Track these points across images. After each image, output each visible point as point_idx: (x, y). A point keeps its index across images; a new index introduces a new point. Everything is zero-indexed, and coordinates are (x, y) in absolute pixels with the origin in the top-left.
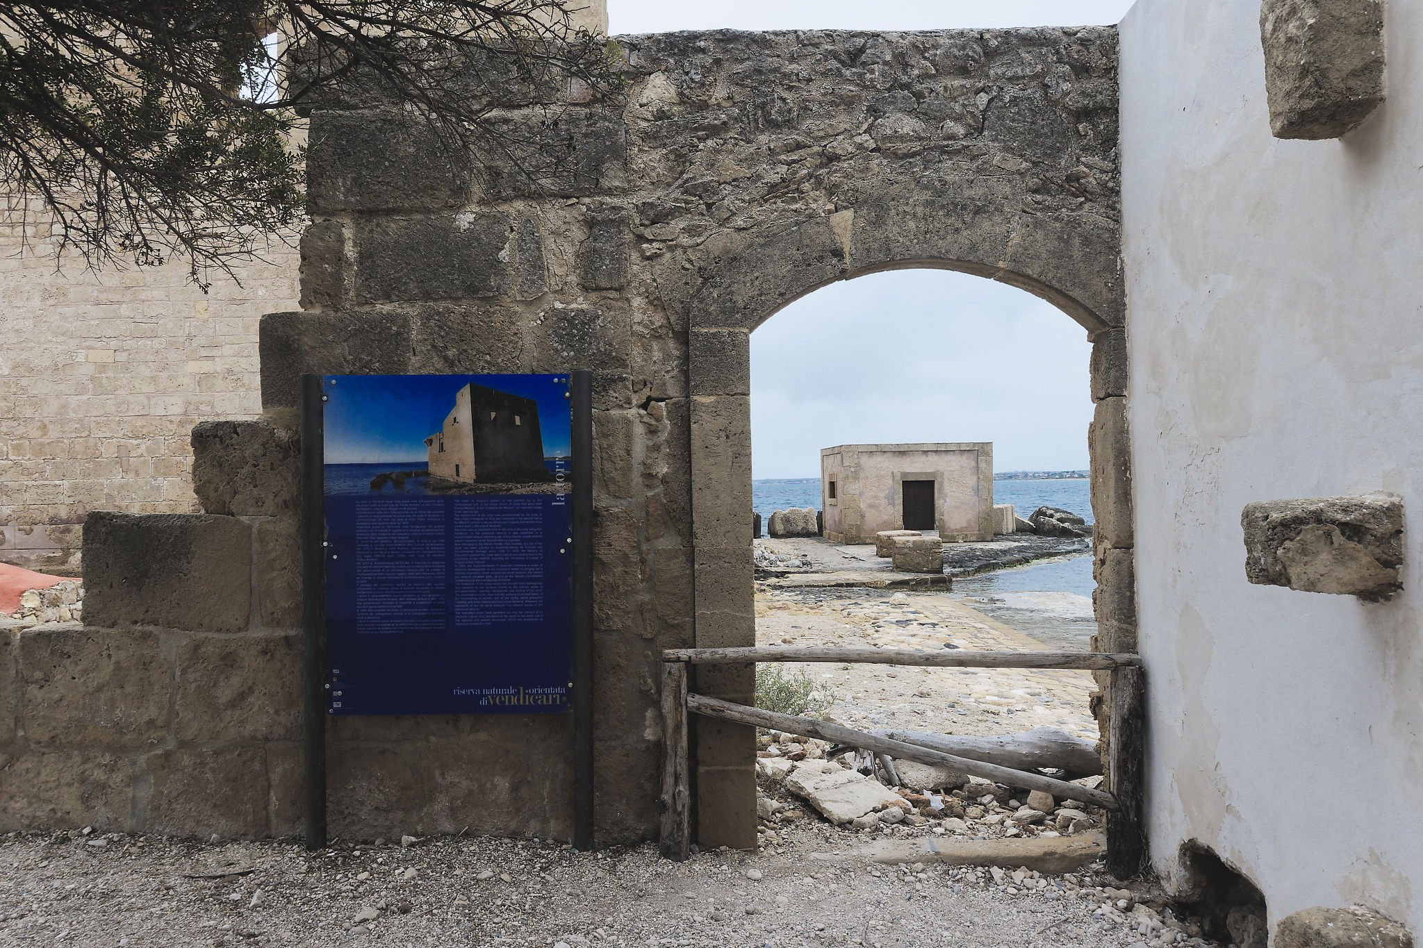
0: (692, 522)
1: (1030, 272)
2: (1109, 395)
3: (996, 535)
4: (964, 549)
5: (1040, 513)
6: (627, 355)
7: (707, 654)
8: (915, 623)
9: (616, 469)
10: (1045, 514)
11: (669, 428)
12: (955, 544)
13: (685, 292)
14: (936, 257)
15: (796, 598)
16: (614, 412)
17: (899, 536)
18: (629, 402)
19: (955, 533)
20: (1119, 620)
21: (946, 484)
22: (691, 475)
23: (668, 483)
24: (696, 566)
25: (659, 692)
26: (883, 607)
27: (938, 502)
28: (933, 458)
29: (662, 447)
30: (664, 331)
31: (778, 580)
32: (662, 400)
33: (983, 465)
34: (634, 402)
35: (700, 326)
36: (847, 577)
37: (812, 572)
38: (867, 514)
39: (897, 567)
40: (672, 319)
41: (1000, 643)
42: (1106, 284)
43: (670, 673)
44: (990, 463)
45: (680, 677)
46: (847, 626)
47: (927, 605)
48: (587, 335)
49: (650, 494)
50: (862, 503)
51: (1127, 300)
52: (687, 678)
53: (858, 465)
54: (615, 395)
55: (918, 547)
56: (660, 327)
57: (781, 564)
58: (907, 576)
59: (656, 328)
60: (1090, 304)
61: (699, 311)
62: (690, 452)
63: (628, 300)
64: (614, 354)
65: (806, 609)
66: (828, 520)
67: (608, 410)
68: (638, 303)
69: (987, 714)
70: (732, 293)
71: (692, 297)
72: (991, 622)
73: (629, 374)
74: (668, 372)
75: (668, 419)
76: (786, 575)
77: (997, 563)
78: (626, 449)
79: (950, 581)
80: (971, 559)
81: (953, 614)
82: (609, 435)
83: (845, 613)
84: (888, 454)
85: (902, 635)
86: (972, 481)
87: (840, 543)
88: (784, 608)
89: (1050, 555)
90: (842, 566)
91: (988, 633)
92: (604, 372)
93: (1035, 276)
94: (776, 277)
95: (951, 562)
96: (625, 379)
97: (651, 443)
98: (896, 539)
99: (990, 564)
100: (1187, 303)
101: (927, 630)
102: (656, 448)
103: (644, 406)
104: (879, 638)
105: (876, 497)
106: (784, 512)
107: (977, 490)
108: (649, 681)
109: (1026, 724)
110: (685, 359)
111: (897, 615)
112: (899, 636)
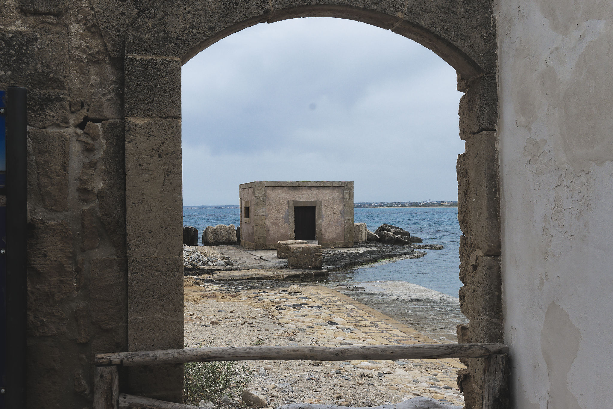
0: (126, 234)
1: (423, 23)
2: (482, 130)
3: (355, 243)
4: (335, 252)
5: (382, 228)
6: (65, 77)
7: (138, 357)
8: (306, 306)
9: (52, 184)
10: (385, 230)
11: (105, 146)
12: (329, 250)
13: (122, 21)
14: (346, 5)
15: (222, 288)
16: (52, 131)
17: (292, 244)
18: (65, 121)
19: (329, 242)
20: (490, 315)
21: (323, 209)
22: (125, 191)
23: (103, 197)
24: (129, 275)
25: (92, 392)
26: (283, 294)
27: (318, 221)
28: (315, 192)
29: (98, 164)
30: (101, 57)
31: (209, 275)
32: (99, 121)
33: (347, 197)
34: (72, 122)
35: (135, 53)
36: (257, 273)
37: (233, 270)
38: (271, 229)
39: (292, 266)
40: (109, 45)
41: (365, 320)
42: (482, 37)
43: (102, 376)
44: (352, 195)
45: (112, 380)
46: (258, 309)
47: (313, 292)
48: (25, 55)
49: (86, 208)
50: (267, 222)
51: (498, 51)
52: (119, 380)
53: (265, 195)
54: (52, 114)
55: (306, 251)
56: (98, 53)
57: (211, 264)
58: (298, 272)
59: (94, 53)
60: (470, 54)
61: (134, 39)
62: (124, 169)
63: (66, 26)
64: (51, 75)
65: (228, 297)
66: (244, 233)
67: (45, 128)
68: (76, 29)
69: (364, 378)
70: (165, 24)
71: (128, 26)
72: (357, 304)
73: (66, 95)
74: (104, 95)
75: (104, 138)
76: (215, 272)
77: (357, 262)
78: (62, 165)
79: (327, 275)
80: (340, 260)
81: (331, 298)
82: (45, 152)
83: (257, 299)
84: (285, 188)
85: (298, 315)
86: (340, 207)
87: (252, 249)
88: (213, 296)
89: (390, 256)
90: (254, 265)
91: (357, 312)
92: (42, 92)
93: (427, 26)
94: (206, 12)
95: (328, 262)
96: (62, 99)
97: (87, 161)
98: (291, 246)
99: (353, 263)
100: (557, 49)
101: (315, 311)
102: (92, 165)
103: (81, 126)
104: (282, 318)
105: (277, 218)
106: (214, 228)
107: (343, 213)
108: (84, 382)
109: (393, 384)
110: (121, 83)
111: (293, 300)
112: (296, 316)
